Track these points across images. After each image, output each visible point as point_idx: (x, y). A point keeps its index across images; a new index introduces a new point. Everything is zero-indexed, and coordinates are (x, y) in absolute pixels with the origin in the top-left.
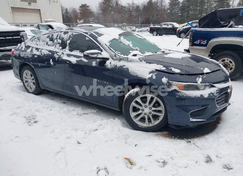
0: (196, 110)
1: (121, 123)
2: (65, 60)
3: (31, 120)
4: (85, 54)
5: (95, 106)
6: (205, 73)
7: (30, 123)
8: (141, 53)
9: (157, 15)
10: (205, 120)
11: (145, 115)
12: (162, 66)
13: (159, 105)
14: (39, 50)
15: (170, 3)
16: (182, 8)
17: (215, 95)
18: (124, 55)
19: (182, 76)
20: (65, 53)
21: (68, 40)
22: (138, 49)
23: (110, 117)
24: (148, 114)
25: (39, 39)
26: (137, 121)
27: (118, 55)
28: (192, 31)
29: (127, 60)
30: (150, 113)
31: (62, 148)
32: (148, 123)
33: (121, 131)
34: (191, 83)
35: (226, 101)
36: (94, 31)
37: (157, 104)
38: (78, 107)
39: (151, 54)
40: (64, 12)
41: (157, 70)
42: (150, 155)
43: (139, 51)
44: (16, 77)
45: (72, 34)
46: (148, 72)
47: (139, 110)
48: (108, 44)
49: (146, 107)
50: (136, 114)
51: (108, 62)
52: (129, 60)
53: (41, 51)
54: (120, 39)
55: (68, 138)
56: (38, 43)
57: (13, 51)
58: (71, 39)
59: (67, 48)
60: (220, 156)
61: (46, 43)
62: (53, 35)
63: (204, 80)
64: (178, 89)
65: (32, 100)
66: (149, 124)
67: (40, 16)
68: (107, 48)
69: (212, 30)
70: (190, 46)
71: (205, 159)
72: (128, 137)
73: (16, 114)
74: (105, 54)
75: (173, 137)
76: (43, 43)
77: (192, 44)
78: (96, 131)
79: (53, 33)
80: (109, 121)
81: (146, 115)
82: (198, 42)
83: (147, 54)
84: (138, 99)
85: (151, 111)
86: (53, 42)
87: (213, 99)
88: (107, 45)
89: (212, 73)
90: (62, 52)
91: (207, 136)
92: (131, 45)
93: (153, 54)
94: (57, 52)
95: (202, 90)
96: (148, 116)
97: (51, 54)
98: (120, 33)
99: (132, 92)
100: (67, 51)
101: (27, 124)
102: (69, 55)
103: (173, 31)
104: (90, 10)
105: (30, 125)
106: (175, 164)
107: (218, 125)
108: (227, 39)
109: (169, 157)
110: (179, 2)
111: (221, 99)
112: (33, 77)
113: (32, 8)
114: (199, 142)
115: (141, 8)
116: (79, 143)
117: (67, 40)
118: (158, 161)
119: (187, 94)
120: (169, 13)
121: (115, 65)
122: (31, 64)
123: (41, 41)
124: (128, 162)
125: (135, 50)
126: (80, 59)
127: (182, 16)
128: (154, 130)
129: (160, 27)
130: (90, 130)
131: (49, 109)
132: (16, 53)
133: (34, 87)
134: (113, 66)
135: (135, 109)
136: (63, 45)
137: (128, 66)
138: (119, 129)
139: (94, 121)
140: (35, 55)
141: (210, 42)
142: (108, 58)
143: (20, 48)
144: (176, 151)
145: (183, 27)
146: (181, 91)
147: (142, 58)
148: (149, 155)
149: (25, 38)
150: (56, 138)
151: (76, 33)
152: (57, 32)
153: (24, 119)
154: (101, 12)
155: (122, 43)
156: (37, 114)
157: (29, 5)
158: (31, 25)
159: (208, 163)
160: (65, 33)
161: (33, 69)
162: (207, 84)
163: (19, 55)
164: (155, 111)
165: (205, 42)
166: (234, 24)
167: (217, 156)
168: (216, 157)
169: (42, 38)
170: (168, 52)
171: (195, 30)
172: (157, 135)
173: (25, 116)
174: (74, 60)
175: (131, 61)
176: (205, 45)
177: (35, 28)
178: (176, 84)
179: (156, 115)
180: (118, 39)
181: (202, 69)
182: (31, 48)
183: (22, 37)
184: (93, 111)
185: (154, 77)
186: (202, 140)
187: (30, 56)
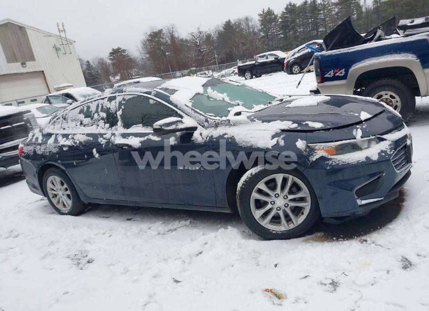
0: (363, 185)
1: (240, 233)
2: (120, 144)
3: (79, 259)
4: (155, 127)
5: (185, 215)
6: (363, 120)
7: (81, 266)
8: (247, 108)
9: (244, 44)
10: (380, 199)
11: (278, 212)
12: (291, 122)
13: (299, 189)
14: (70, 137)
15: (262, 21)
16: (283, 26)
17: (389, 153)
18: (221, 117)
19: (328, 132)
20: (117, 133)
21: (119, 111)
22: (241, 103)
23: (216, 227)
24: (283, 208)
25: (65, 119)
26: (266, 224)
27: (210, 118)
28: (317, 58)
29: (228, 123)
30: (286, 205)
31: (151, 297)
32: (286, 224)
33: (244, 246)
34: (346, 140)
35: (407, 161)
36: (160, 87)
37: (295, 188)
38: (156, 223)
39: (262, 107)
40: (85, 67)
41: (283, 131)
42: (306, 277)
43: (243, 105)
44: (32, 191)
45: (124, 99)
46: (270, 137)
47: (266, 203)
48: (190, 105)
49: (277, 196)
50: (262, 211)
51: (196, 135)
52: (231, 123)
53: (73, 138)
54: (205, 91)
55: (155, 277)
56: (65, 125)
57: (22, 148)
58: (123, 107)
59: (120, 123)
60: (423, 253)
61: (79, 123)
62: (89, 107)
63: (366, 131)
64: (327, 154)
65: (71, 227)
66: (288, 225)
67: (44, 81)
68: (189, 111)
69: (350, 51)
70: (318, 83)
71: (400, 265)
72: (258, 255)
73: (50, 255)
74: (188, 122)
75: (334, 238)
76: (74, 123)
77: (322, 78)
78: (200, 255)
79: (89, 104)
80: (218, 233)
81: (279, 210)
82: (330, 74)
83: (258, 108)
84: (261, 186)
85: (286, 201)
86: (92, 119)
87: (387, 160)
88: (188, 107)
89: (374, 119)
90: (111, 132)
91: (391, 226)
92: (227, 99)
93: (266, 106)
94: (101, 135)
95: (366, 148)
96: (284, 212)
97: (92, 139)
98: (204, 83)
99: (250, 176)
100: (120, 129)
101: (75, 267)
102: (124, 136)
103: (277, 66)
104: (128, 56)
105: (82, 269)
106: (354, 283)
107: (403, 204)
108: (378, 61)
109: (339, 273)
110: (276, 17)
111: (400, 158)
112: (65, 186)
113: (28, 71)
114: (381, 237)
115: (215, 36)
116: (177, 281)
117: (116, 111)
118: (322, 284)
119: (343, 160)
120: (263, 37)
121: (210, 135)
122: (58, 164)
123: (69, 121)
124: (272, 296)
125: (236, 105)
126: (146, 138)
127: (286, 37)
128: (299, 234)
129: (254, 62)
130: (190, 256)
131: (107, 235)
132: (28, 150)
133: (69, 203)
134: (207, 138)
135: (259, 204)
136: (111, 120)
137: (233, 133)
138: (239, 244)
139: (192, 240)
140: (64, 146)
141: (350, 70)
142: (195, 126)
143: (34, 140)
144: (347, 261)
145: (293, 55)
146: (332, 157)
147: (251, 116)
148: (304, 276)
149: (33, 124)
150: (135, 281)
151: (131, 97)
152: (95, 101)
153: (69, 261)
154: (148, 56)
155: (212, 98)
156: (88, 247)
157: (23, 67)
158: (32, 101)
159: (408, 269)
160: (111, 99)
161: (63, 171)
162: (371, 137)
163: (35, 152)
164: (294, 200)
165: (343, 71)
166: (383, 34)
167: (418, 255)
168: (417, 257)
169: (70, 115)
170: (289, 99)
171: (322, 56)
172: (306, 241)
173: (68, 254)
174: (135, 142)
175: (235, 124)
176: (344, 77)
177: (42, 103)
178: (322, 147)
179: (296, 207)
180: (202, 93)
181: (356, 115)
182: (53, 137)
183: (28, 121)
184: (183, 223)
185: (282, 143)
186: (384, 234)
187: (55, 151)
